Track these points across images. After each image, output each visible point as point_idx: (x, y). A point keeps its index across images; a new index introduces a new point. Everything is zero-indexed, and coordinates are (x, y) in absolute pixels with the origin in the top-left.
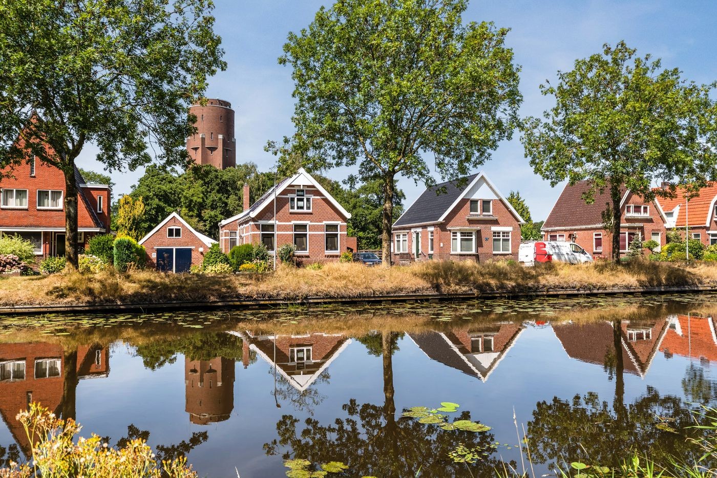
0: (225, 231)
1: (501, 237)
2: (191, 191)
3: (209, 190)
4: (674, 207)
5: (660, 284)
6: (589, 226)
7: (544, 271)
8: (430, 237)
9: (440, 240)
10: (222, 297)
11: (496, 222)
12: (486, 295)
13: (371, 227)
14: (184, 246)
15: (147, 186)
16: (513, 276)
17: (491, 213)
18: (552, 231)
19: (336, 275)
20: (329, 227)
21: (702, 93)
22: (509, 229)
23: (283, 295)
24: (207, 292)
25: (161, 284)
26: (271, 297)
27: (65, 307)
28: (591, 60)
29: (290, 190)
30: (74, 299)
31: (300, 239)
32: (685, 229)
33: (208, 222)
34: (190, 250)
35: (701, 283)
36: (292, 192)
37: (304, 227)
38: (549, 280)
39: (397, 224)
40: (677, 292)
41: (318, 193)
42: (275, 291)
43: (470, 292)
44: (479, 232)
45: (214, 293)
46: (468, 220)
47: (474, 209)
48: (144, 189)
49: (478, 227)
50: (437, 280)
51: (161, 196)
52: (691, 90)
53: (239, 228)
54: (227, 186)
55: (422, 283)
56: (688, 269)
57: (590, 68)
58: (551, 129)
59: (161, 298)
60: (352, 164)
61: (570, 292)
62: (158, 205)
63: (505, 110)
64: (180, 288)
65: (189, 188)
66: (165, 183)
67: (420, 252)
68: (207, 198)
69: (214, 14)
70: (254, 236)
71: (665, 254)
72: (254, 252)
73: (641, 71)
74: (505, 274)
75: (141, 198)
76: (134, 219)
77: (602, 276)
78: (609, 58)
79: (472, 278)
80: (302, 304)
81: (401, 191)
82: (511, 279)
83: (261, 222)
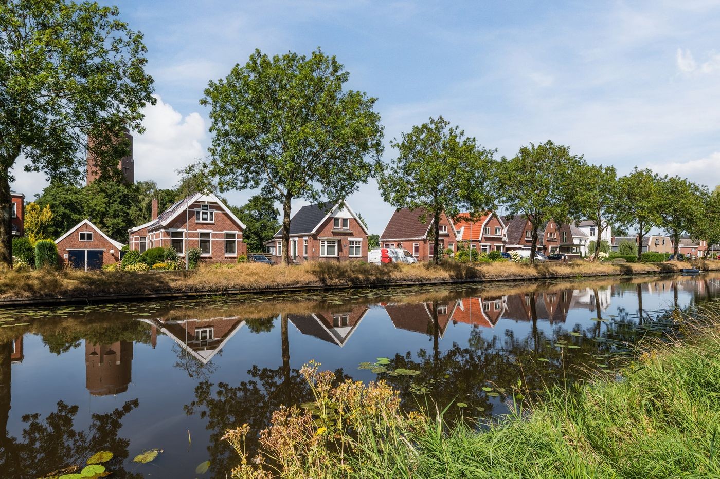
0: (135, 236)
1: (355, 245)
2: (94, 202)
3: (111, 201)
4: (461, 227)
5: (462, 277)
6: (411, 239)
7: (392, 269)
8: (304, 244)
9: (313, 247)
10: (156, 290)
11: (351, 235)
12: (357, 285)
13: (252, 235)
14: (95, 248)
15: (53, 195)
16: (374, 272)
17: (348, 228)
18: (387, 242)
19: (248, 271)
20: (228, 235)
21: (489, 155)
22: (361, 239)
23: (207, 288)
24: (142, 286)
25: (99, 280)
26: (197, 290)
27: (4, 301)
28: (422, 128)
29: (196, 205)
30: (13, 295)
31: (204, 245)
32: (469, 241)
33: (111, 228)
34: (101, 252)
35: (484, 276)
36: (198, 206)
37: (208, 235)
38: (396, 275)
39: (278, 234)
40: (471, 282)
41: (219, 208)
42: (201, 285)
43: (346, 284)
44: (339, 241)
45: (148, 287)
46: (332, 232)
47: (336, 224)
48: (49, 198)
49: (339, 238)
50: (323, 275)
51: (67, 204)
52: (483, 152)
53: (148, 234)
54: (128, 198)
55: (312, 278)
56: (476, 268)
57: (422, 132)
58: (396, 172)
59: (99, 292)
60: (256, 187)
61: (409, 283)
62: (64, 213)
63: (373, 156)
64: (118, 283)
65: (92, 199)
66: (70, 194)
67: (297, 255)
68: (109, 208)
69: (146, 56)
70: (165, 241)
71: (458, 258)
72: (165, 254)
73: (453, 137)
74: (368, 271)
75: (48, 206)
76: (42, 224)
77: (428, 272)
78: (433, 126)
79: (346, 274)
80: (223, 295)
81: (277, 209)
82: (372, 275)
83: (171, 230)
